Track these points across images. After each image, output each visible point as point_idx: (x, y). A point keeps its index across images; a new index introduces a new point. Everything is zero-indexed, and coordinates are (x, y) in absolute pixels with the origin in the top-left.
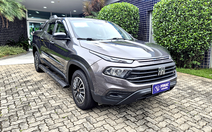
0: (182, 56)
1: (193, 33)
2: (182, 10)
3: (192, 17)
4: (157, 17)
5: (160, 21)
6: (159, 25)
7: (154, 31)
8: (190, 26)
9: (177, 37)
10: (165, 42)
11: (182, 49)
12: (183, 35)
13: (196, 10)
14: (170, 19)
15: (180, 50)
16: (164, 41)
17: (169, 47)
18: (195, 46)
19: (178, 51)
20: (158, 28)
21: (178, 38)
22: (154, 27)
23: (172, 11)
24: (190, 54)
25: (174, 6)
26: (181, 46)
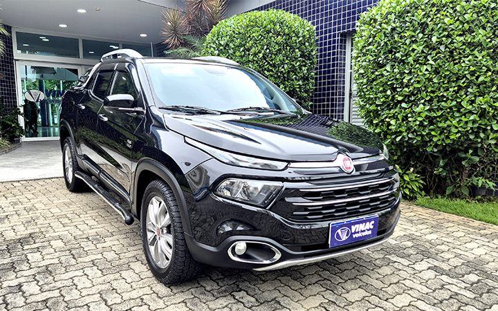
0: (441, 163)
1: (475, 96)
2: (444, 30)
3: (473, 50)
4: (368, 50)
5: (379, 63)
6: (373, 73)
7: (361, 90)
8: (468, 76)
9: (428, 108)
10: (393, 122)
11: (442, 144)
12: (446, 101)
13: (484, 28)
14: (407, 55)
15: (436, 146)
16: (387, 120)
17: (403, 137)
18: (482, 135)
19: (429, 149)
20: (372, 82)
21: (429, 110)
22: (358, 79)
23: (413, 34)
24: (464, 159)
25: (420, 17)
26: (440, 134)
